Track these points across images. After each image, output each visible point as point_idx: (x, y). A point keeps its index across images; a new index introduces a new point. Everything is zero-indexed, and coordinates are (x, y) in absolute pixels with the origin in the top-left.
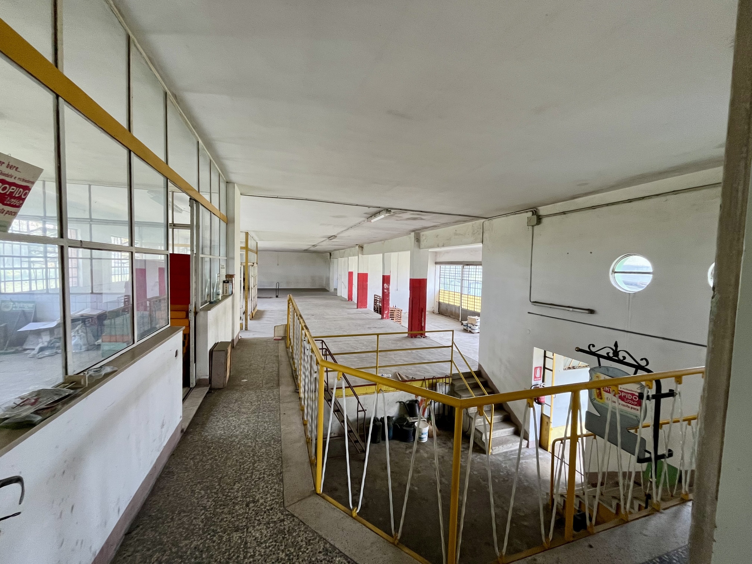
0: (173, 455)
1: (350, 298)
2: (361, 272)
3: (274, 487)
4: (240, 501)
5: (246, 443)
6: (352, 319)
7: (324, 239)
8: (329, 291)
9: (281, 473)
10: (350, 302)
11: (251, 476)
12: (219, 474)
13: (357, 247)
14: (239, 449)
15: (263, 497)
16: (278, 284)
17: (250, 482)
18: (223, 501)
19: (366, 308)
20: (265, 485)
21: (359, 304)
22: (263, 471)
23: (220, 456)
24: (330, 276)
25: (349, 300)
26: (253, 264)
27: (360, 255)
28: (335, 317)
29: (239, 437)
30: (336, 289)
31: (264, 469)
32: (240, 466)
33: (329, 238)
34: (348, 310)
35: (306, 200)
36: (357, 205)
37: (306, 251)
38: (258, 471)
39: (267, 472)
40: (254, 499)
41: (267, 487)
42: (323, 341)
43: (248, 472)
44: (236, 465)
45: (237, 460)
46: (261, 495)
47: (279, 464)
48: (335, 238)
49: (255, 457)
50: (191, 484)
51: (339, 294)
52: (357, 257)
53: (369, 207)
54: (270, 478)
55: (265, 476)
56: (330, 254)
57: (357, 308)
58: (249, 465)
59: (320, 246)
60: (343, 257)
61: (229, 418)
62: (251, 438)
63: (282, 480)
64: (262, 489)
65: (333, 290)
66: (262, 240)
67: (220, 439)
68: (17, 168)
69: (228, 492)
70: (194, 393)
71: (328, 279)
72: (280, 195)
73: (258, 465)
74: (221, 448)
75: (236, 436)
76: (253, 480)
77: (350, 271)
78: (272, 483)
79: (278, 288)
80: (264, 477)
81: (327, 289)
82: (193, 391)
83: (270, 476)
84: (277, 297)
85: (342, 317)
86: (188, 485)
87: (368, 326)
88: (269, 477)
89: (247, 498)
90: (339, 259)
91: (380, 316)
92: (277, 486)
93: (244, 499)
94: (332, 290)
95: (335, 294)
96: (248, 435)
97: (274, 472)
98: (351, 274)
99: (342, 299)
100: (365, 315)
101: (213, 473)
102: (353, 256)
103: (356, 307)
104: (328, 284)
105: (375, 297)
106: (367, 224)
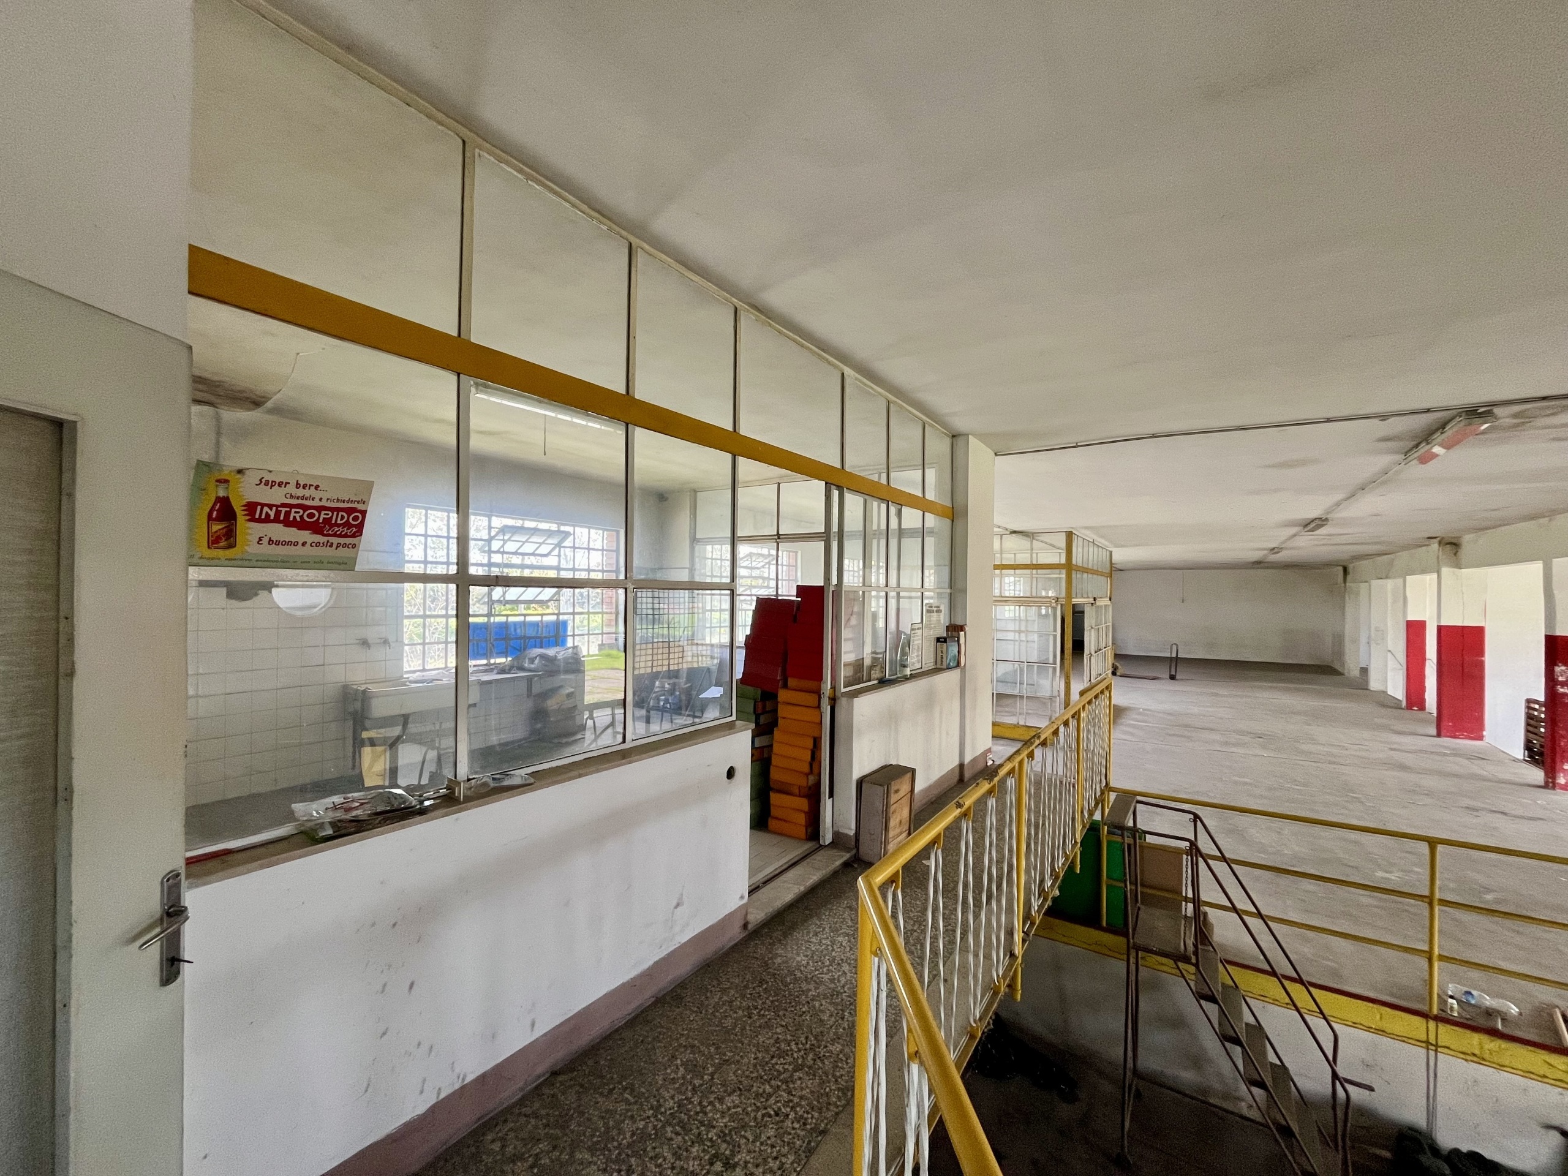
0: (708, 965)
1: (1415, 698)
2: (1452, 620)
3: (784, 1160)
4: (711, 1140)
5: (821, 1011)
6: (1403, 767)
7: (1295, 530)
8: (1340, 674)
9: (824, 1132)
10: (1415, 712)
11: (770, 1095)
12: (731, 1051)
13: (1435, 545)
14: (801, 1016)
15: (749, 1165)
16: (1174, 647)
17: (758, 1109)
18: (690, 1117)
19: (1480, 738)
20: (773, 1140)
21: (1447, 724)
22: (796, 1100)
23: (762, 1012)
24: (1347, 632)
25: (1409, 707)
26: (1095, 599)
27: (1445, 570)
28: (1335, 751)
29: (822, 988)
30: (1364, 671)
31: (801, 1098)
32: (773, 1057)
33: (1306, 526)
34: (1396, 738)
35: (1154, 436)
36: (1328, 420)
37: (1258, 564)
38: (790, 1093)
39: (802, 1107)
40: (733, 1155)
41: (773, 1146)
42: (1196, 817)
43: (773, 1082)
44: (767, 1051)
45: (778, 1038)
46: (748, 1158)
47: (837, 1107)
48: (1322, 526)
49: (811, 1056)
50: (682, 1041)
51: (1374, 685)
52: (1435, 576)
53: (1384, 417)
54: (794, 1129)
55: (792, 1116)
56: (1345, 570)
57: (1439, 735)
58: (786, 1067)
59: (1291, 549)
60: (1387, 577)
61: (839, 935)
62: (838, 1004)
63: (810, 1152)
64: (762, 1144)
65: (1356, 673)
66: (1122, 546)
67: (791, 973)
68: (317, 487)
69: (711, 1103)
70: (819, 857)
71: (1339, 640)
72: (1082, 439)
73: (800, 1078)
74: (776, 995)
75: (819, 983)
76: (765, 1108)
77: (1412, 617)
78: (789, 1143)
79: (1174, 655)
80: (787, 1115)
81: (1337, 666)
82: (822, 852)
83: (798, 1122)
84: (1172, 677)
85: (1364, 754)
86: (677, 1039)
87: (1467, 802)
88: (796, 1125)
89: (725, 1141)
90: (1375, 583)
91: (1537, 775)
92: (791, 1158)
93: (719, 1141)
94: (1352, 669)
95: (1360, 684)
96: (839, 993)
97: (813, 1117)
98: (1415, 630)
99: (1384, 701)
100: (1465, 762)
101: (725, 1041)
102: (1424, 571)
103: (1434, 731)
104: (1339, 653)
105: (1529, 708)
106: (1415, 469)
